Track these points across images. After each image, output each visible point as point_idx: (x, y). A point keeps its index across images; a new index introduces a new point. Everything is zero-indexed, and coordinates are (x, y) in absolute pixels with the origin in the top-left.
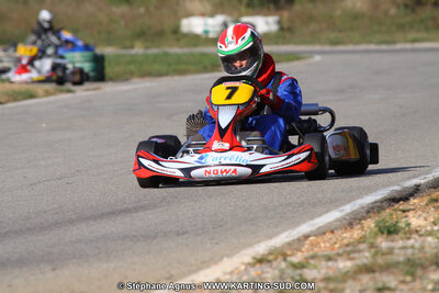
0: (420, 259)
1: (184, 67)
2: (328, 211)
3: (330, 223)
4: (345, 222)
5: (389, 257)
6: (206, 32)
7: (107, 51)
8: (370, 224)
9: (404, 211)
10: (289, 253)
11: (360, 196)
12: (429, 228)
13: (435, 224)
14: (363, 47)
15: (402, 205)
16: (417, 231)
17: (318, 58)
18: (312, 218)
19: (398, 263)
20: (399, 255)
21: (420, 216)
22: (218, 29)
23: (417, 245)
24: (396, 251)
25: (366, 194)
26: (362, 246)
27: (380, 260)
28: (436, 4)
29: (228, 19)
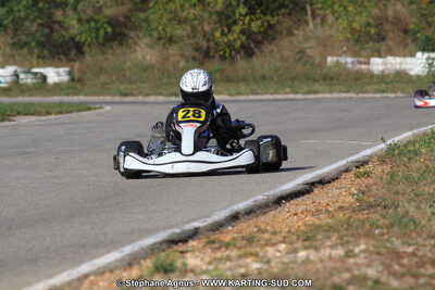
2: (109, 252)
3: (110, 264)
4: (125, 263)
8: (148, 263)
9: (182, 252)
11: (140, 238)
12: (204, 267)
13: (210, 263)
14: (152, 99)
15: (181, 247)
16: (192, 271)
17: (108, 108)
18: (93, 259)
21: (197, 257)
22: (9, 79)
25: (147, 236)
28: (223, 58)
29: (19, 70)
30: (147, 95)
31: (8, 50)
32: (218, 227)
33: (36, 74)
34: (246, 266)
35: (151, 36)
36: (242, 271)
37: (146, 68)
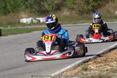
1: (22, 32)
6: (27, 22)
7: (2, 28)
14: (69, 25)
22: (30, 21)
28: (87, 13)
29: (33, 19)
30: (67, 24)
31: (29, 14)
33: (37, 20)
35: (67, 8)
37: (67, 17)
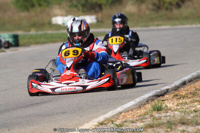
0: (174, 121)
2: (129, 102)
3: (130, 107)
4: (137, 106)
5: (160, 120)
6: (64, 23)
7: (19, 33)
9: (163, 101)
10: (114, 120)
11: (142, 95)
12: (175, 108)
13: (177, 105)
15: (161, 98)
16: (170, 109)
18: (122, 105)
19: (164, 123)
20: (163, 120)
21: (170, 102)
23: (171, 115)
24: (162, 118)
25: (145, 93)
26: (147, 116)
27: (156, 122)
28: (167, 9)
32: (177, 88)
34: (195, 106)
36: (194, 109)
